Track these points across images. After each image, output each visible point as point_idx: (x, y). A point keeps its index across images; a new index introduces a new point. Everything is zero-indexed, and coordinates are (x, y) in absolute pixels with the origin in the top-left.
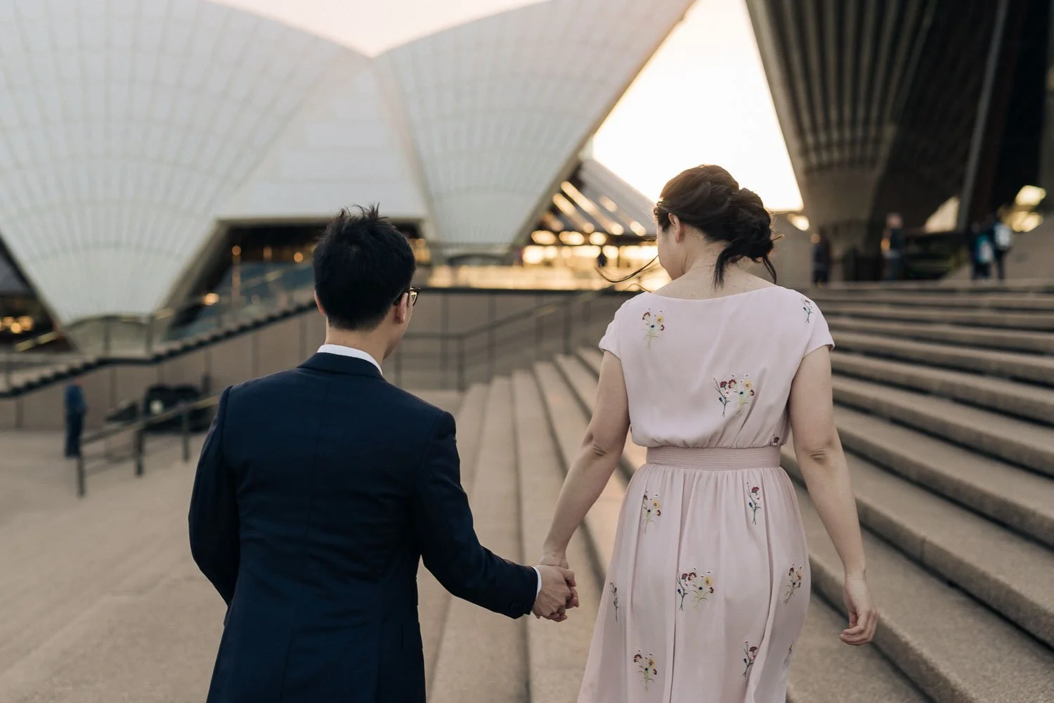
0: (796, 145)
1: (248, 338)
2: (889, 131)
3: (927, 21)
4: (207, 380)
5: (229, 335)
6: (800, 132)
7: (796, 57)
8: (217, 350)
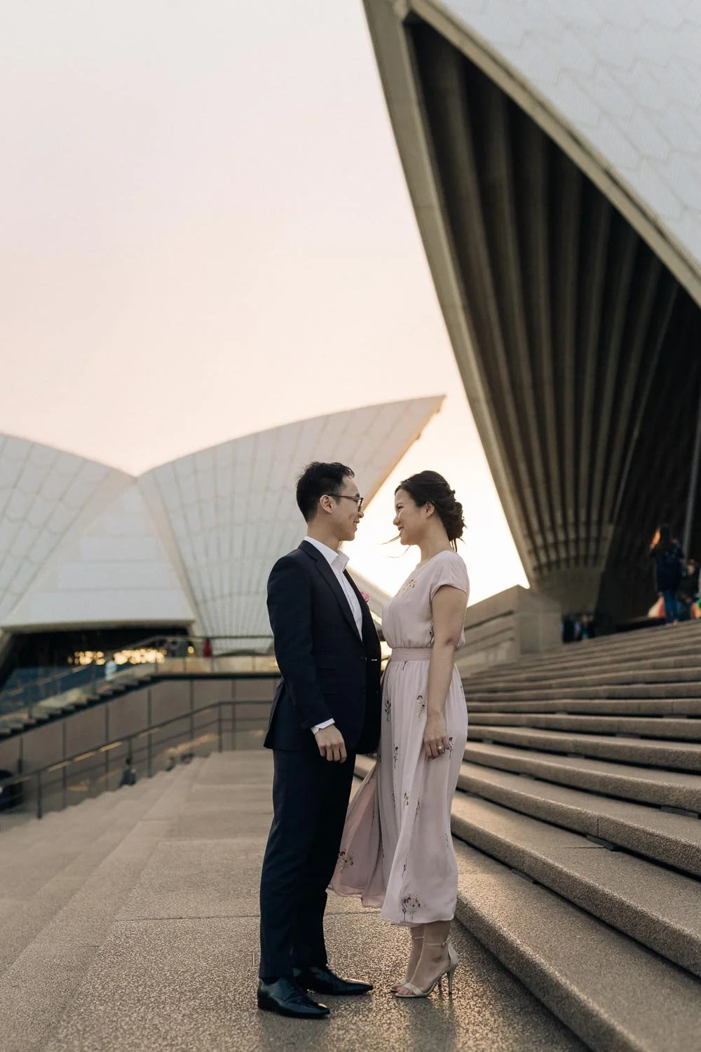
0: (526, 546)
1: (57, 725)
2: (609, 531)
3: (636, 434)
4: (20, 764)
5: (40, 723)
6: (530, 535)
7: (522, 467)
8: (28, 737)
